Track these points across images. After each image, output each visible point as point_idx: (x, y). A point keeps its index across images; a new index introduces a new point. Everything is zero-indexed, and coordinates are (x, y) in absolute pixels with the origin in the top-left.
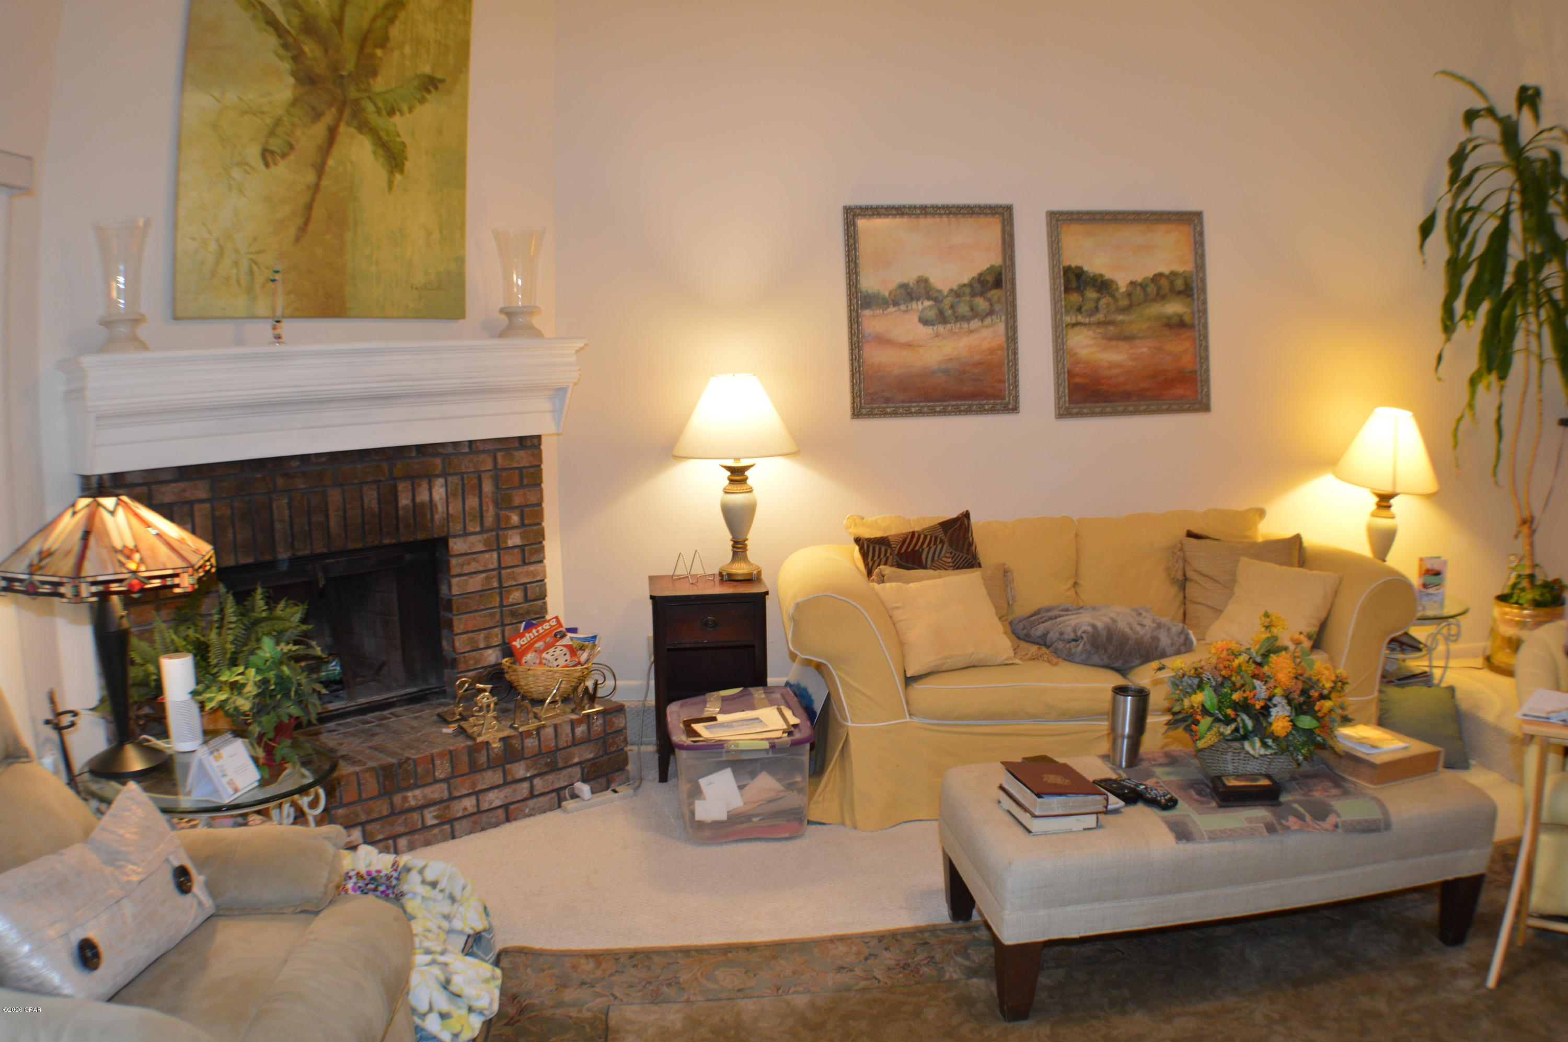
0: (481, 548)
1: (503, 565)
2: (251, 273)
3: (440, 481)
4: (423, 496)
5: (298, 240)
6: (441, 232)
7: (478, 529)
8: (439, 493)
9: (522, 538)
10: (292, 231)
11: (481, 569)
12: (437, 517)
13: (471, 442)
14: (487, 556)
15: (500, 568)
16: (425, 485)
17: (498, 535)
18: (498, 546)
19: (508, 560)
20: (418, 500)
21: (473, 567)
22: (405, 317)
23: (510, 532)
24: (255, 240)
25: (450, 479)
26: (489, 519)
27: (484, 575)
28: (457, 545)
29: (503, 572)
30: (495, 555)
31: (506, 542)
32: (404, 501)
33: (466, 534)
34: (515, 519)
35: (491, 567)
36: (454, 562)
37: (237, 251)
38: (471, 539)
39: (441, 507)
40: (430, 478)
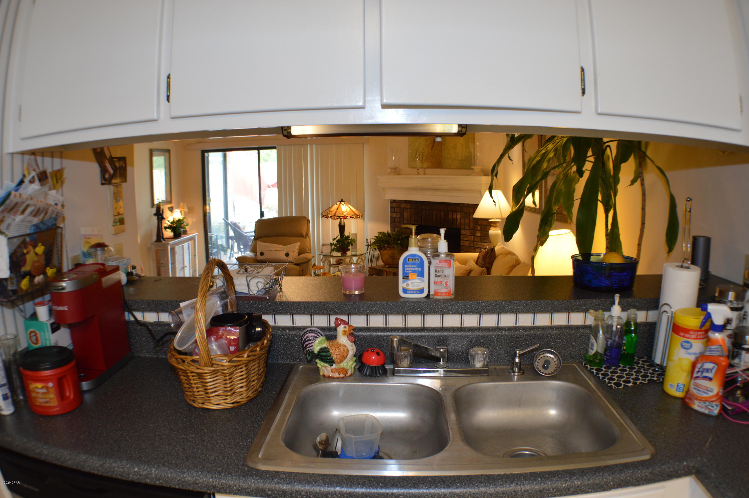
0: (469, 234)
1: (475, 240)
2: (422, 157)
3: (459, 213)
4: (455, 217)
5: (432, 149)
6: (466, 145)
7: (468, 228)
8: (459, 216)
9: (481, 234)
10: (431, 147)
11: (468, 240)
12: (458, 223)
13: (468, 204)
14: (470, 237)
15: (474, 241)
16: (455, 214)
17: (474, 232)
18: (474, 234)
19: (476, 239)
20: (453, 217)
21: (466, 239)
22: (456, 169)
23: (477, 232)
24: (423, 149)
25: (462, 213)
26: (471, 227)
27: (469, 242)
28: (463, 232)
29: (475, 242)
30: (473, 237)
31: (476, 234)
32: (450, 217)
33: (465, 229)
34: (479, 228)
35: (471, 240)
36: (462, 236)
37: (419, 152)
38: (466, 231)
39: (459, 220)
40: (457, 212)
